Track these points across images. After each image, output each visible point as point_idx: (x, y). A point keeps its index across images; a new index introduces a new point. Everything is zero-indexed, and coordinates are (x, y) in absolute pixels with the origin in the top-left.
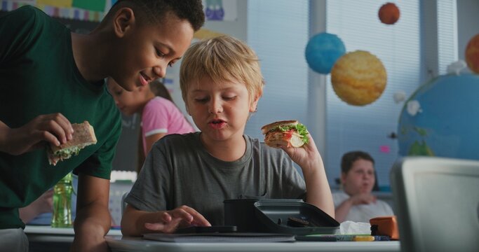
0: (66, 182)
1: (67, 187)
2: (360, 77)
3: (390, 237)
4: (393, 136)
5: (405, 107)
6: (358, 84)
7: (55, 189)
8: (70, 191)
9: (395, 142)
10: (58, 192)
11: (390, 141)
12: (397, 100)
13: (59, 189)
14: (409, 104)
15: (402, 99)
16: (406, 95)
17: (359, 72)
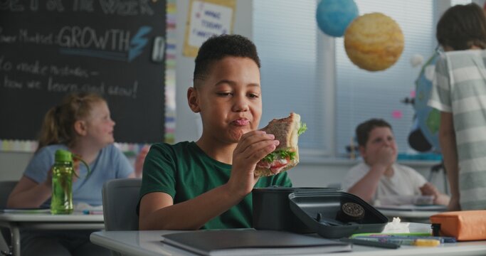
0: (66, 163)
1: (67, 169)
2: (369, 40)
3: (457, 238)
4: (407, 101)
5: (423, 71)
6: (367, 48)
7: (54, 172)
8: (70, 172)
9: (410, 107)
10: (57, 173)
11: (403, 106)
12: (414, 64)
13: (58, 171)
14: (427, 69)
15: (419, 63)
16: (423, 58)
17: (368, 36)
